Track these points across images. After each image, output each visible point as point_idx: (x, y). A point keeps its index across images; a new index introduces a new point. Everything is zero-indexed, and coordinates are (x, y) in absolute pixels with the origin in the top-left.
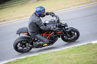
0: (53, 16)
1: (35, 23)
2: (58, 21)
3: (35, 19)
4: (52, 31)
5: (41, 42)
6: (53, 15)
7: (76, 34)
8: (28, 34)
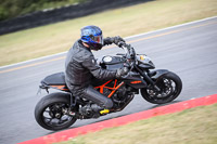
0: (120, 46)
1: (81, 64)
2: (133, 57)
3: (79, 55)
4: (120, 80)
5: (95, 106)
6: (120, 42)
7: (173, 84)
8: (66, 89)
